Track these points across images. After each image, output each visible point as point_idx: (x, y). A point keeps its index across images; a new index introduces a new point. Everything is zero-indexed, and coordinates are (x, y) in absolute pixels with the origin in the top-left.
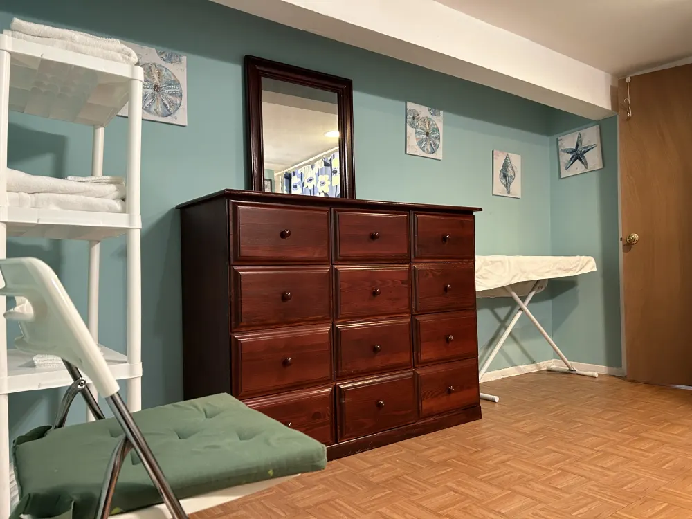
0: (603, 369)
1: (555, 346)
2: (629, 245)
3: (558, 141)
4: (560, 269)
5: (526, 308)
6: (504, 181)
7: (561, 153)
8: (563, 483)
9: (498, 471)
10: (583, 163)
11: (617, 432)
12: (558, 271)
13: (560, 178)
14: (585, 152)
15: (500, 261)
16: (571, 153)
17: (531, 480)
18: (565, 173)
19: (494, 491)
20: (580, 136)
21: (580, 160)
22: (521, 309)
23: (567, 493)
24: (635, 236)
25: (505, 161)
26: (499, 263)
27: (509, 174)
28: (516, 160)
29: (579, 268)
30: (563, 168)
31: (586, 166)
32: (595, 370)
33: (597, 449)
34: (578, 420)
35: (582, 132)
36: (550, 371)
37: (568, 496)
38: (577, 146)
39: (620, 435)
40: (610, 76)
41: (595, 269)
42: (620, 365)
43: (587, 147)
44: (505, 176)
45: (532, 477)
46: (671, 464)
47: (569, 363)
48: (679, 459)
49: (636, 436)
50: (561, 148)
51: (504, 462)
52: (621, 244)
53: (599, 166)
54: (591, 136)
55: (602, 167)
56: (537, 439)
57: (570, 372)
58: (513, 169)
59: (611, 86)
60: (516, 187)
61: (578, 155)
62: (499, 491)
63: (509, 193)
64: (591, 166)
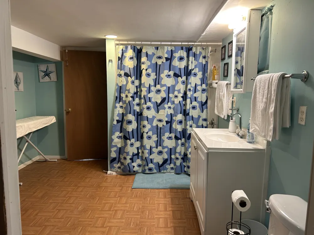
0: (58, 157)
1: (39, 151)
2: (68, 113)
3: (38, 66)
4: (43, 124)
5: (29, 141)
6: (16, 85)
7: (39, 71)
8: (60, 215)
9: (36, 219)
10: (49, 77)
11: (70, 186)
12: (43, 125)
13: (39, 82)
14: (50, 73)
15: (20, 126)
16: (44, 72)
17: (49, 218)
18: (41, 80)
19: (38, 228)
20: (48, 66)
21: (48, 76)
22: (27, 141)
23: (62, 219)
24: (70, 109)
25: (16, 76)
26: (20, 127)
27: (18, 81)
28: (21, 75)
29: (50, 122)
30: (40, 78)
31: (50, 79)
32: (55, 158)
33: (66, 196)
34: (56, 185)
35: (48, 65)
36: (37, 162)
37: (63, 220)
38: (47, 70)
39: (71, 188)
40: (59, 46)
41: (55, 121)
42: (64, 155)
43: (51, 71)
44: (16, 83)
45: (49, 217)
46: (88, 195)
47: (45, 156)
48: (90, 192)
49: (77, 186)
50: (39, 70)
51: (36, 215)
52: (65, 112)
53: (56, 80)
54: (52, 68)
55: (57, 81)
56: (45, 199)
57: (46, 161)
58: (20, 79)
59: (61, 51)
60: (21, 87)
61: (47, 74)
62: (40, 228)
63: (18, 90)
64: (52, 79)
